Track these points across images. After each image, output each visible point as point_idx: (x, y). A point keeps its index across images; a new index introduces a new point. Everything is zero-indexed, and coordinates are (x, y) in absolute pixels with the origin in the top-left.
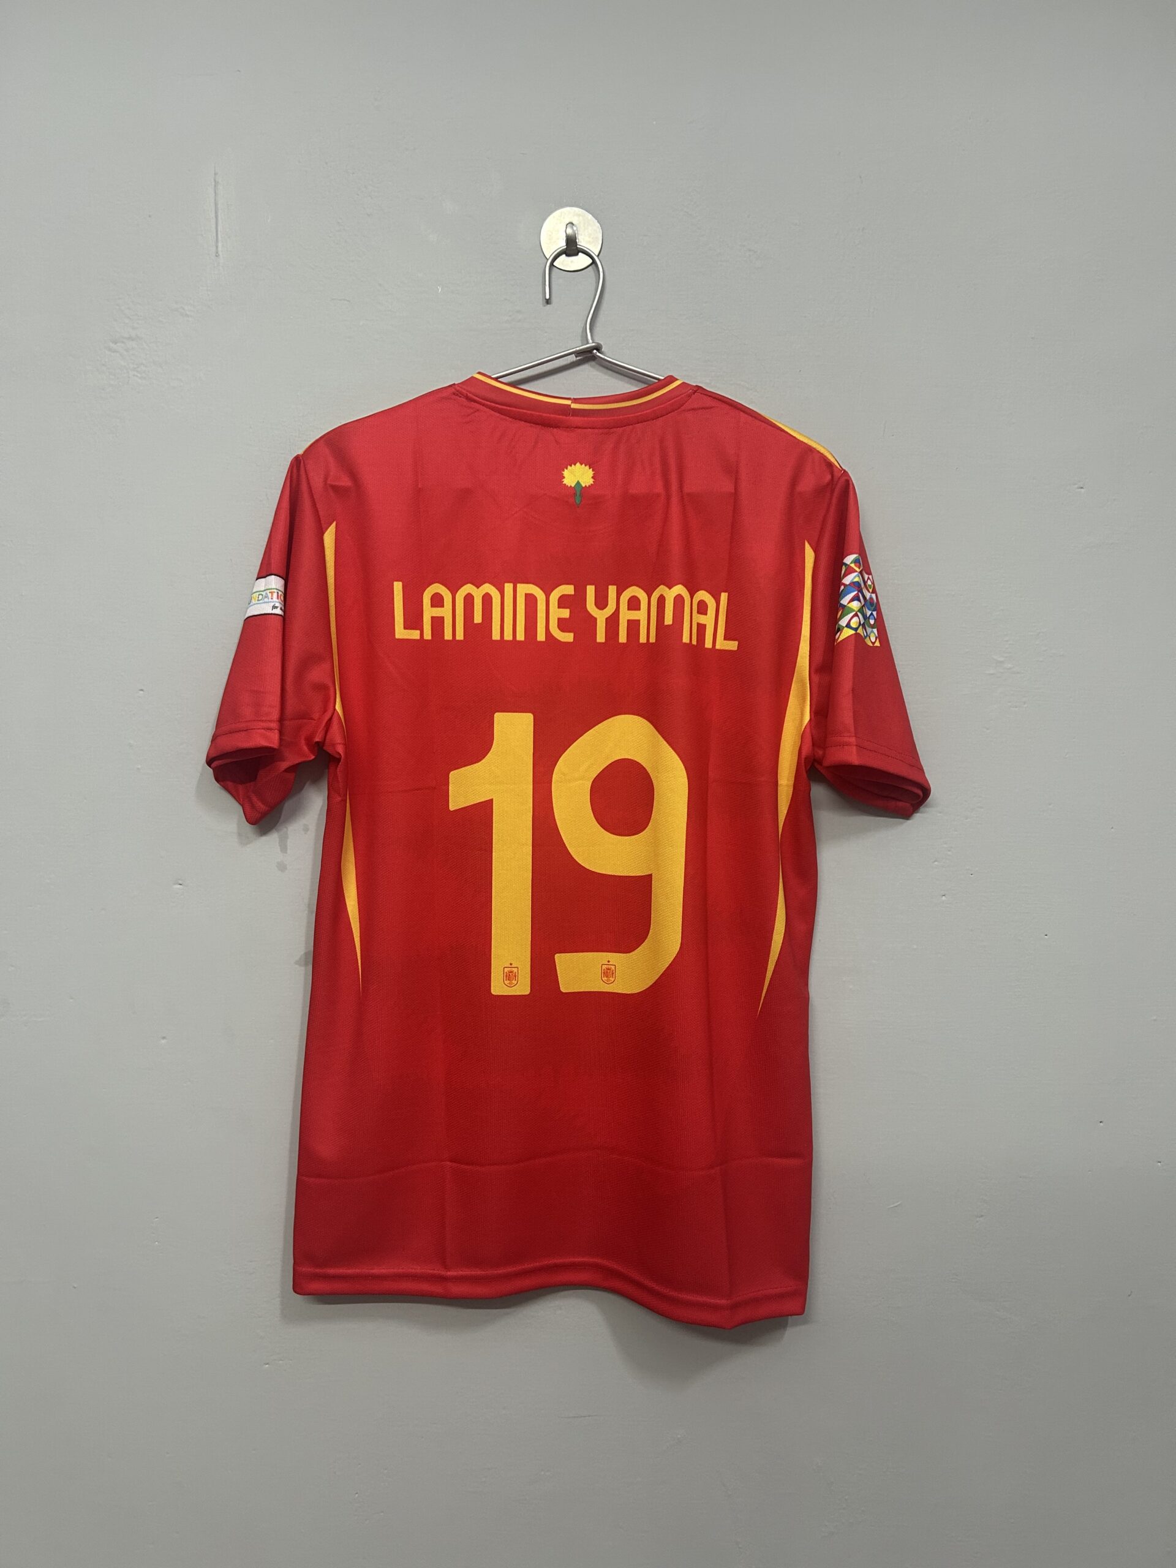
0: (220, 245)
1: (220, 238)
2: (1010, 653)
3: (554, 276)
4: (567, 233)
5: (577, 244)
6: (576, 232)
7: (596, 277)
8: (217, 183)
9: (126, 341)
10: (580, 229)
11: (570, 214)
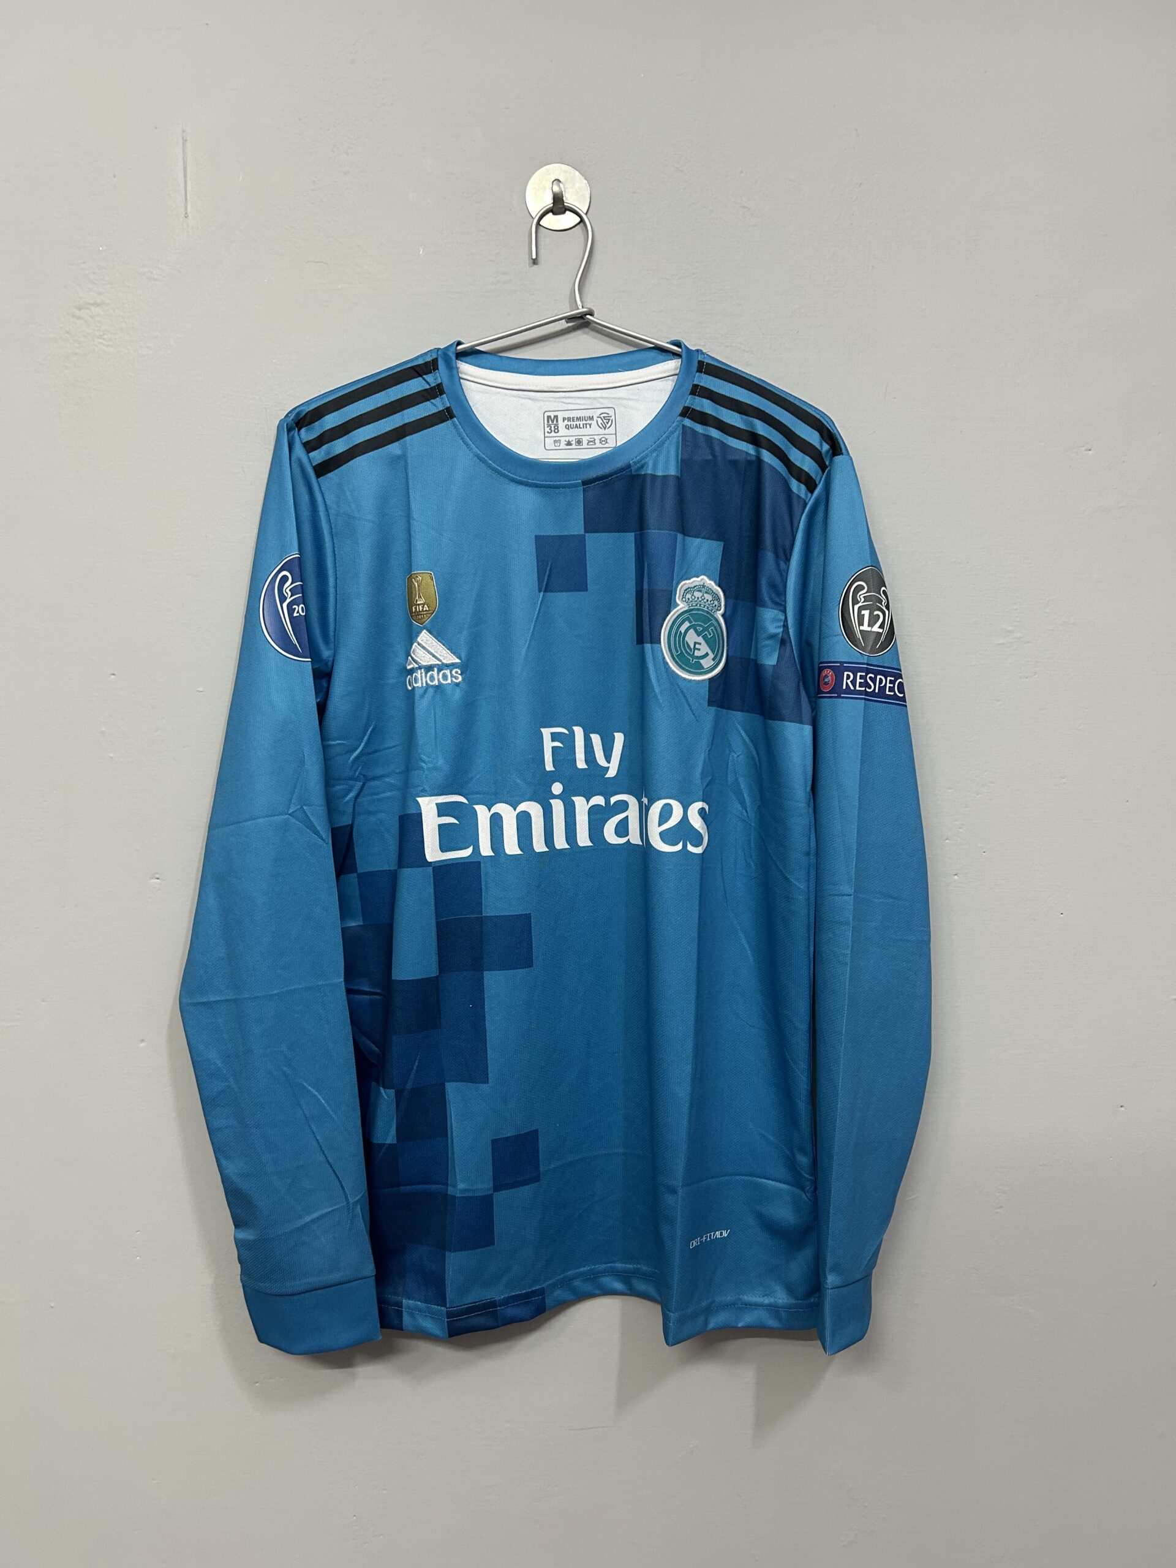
0: (189, 206)
1: (188, 198)
2: (1019, 622)
3: (541, 235)
4: (554, 190)
5: (564, 202)
6: (563, 190)
7: (584, 236)
8: (185, 141)
9: (93, 308)
10: (567, 186)
11: (556, 170)
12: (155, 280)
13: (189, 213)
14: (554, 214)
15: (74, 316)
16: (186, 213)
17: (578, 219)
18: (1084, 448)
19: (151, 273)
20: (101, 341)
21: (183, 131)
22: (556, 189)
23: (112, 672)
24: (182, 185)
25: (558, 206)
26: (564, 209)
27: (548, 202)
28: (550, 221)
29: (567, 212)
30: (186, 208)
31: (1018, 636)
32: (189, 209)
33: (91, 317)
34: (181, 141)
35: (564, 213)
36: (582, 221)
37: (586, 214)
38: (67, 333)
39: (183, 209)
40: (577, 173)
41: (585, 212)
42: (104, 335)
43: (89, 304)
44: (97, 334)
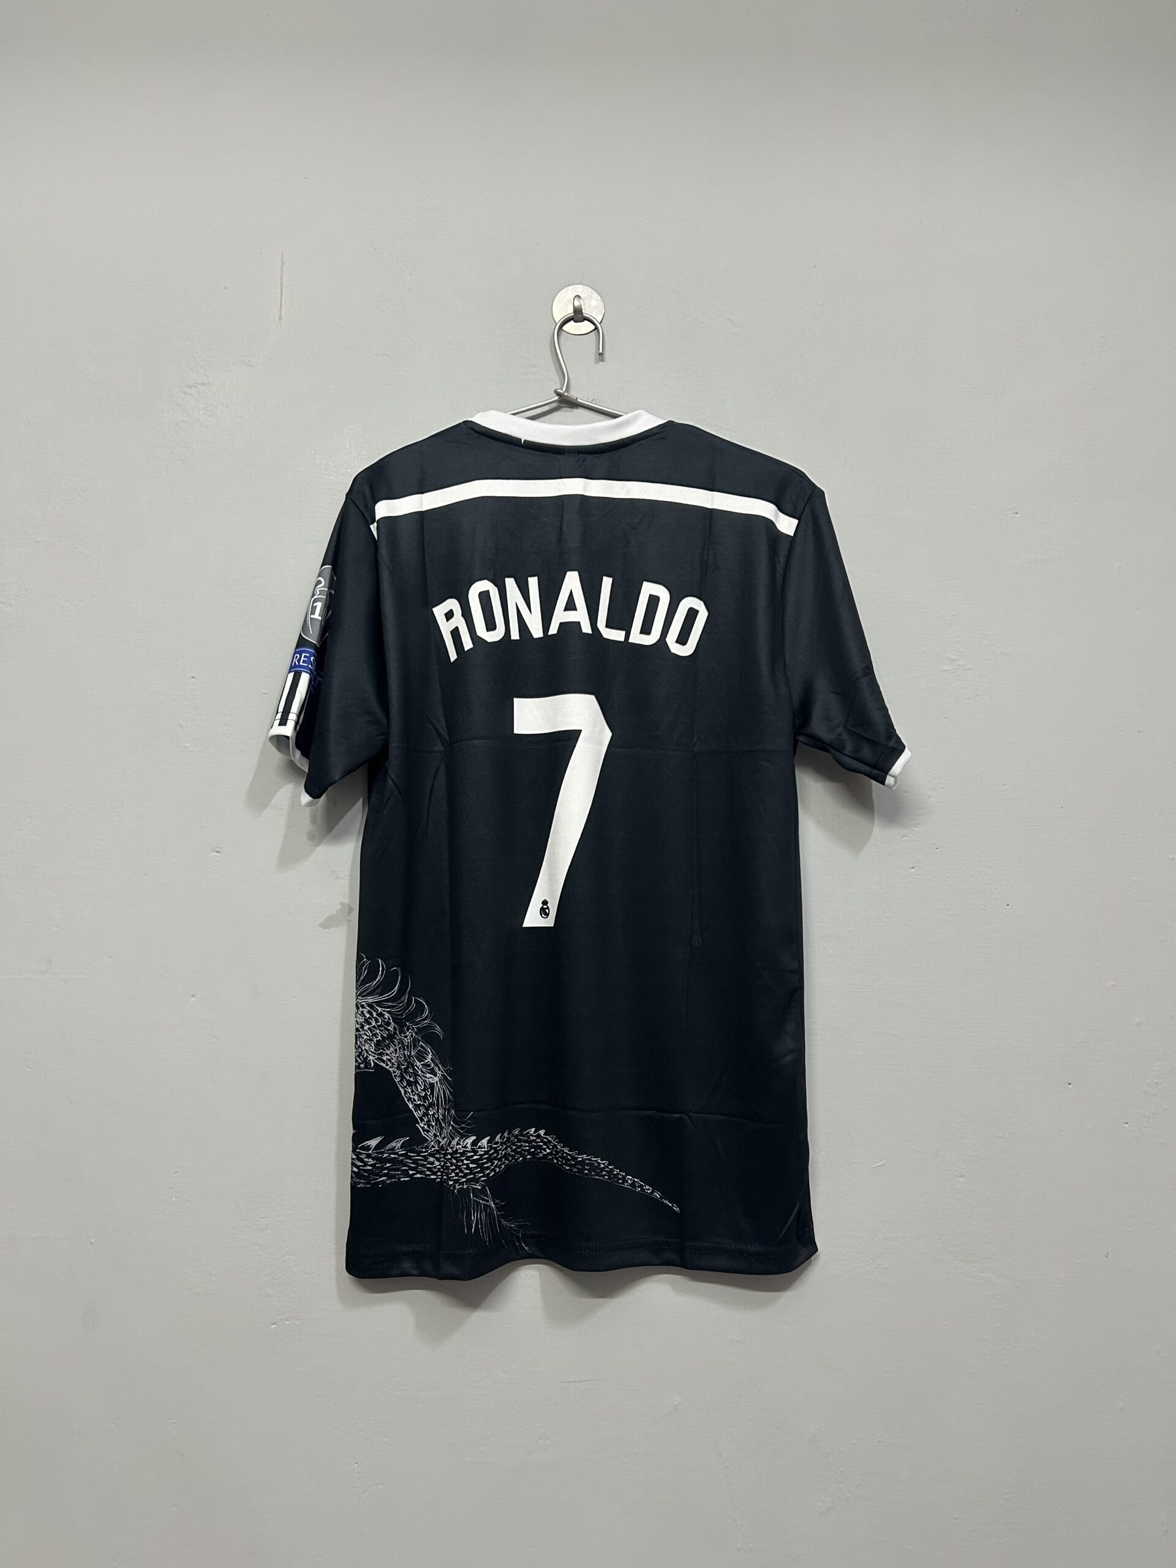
0: (283, 311)
1: (283, 307)
2: (962, 652)
3: (562, 338)
4: (575, 305)
5: (583, 313)
6: (582, 304)
7: (596, 338)
8: (283, 263)
9: (199, 386)
10: (585, 301)
11: (580, 289)
12: (252, 366)
13: (283, 317)
14: (575, 322)
15: (185, 393)
16: (281, 317)
17: (593, 327)
18: (1013, 511)
19: (249, 361)
20: (205, 412)
21: (283, 256)
22: (577, 304)
23: (195, 676)
24: (279, 297)
25: (578, 316)
26: (582, 319)
27: (570, 311)
28: (571, 327)
29: (586, 322)
30: (281, 313)
31: (962, 663)
32: (282, 314)
33: (199, 394)
34: (280, 263)
35: (583, 321)
36: (596, 328)
37: (600, 323)
38: (178, 405)
39: (278, 315)
40: (594, 291)
41: (599, 322)
42: (208, 407)
43: (197, 384)
44: (202, 406)
